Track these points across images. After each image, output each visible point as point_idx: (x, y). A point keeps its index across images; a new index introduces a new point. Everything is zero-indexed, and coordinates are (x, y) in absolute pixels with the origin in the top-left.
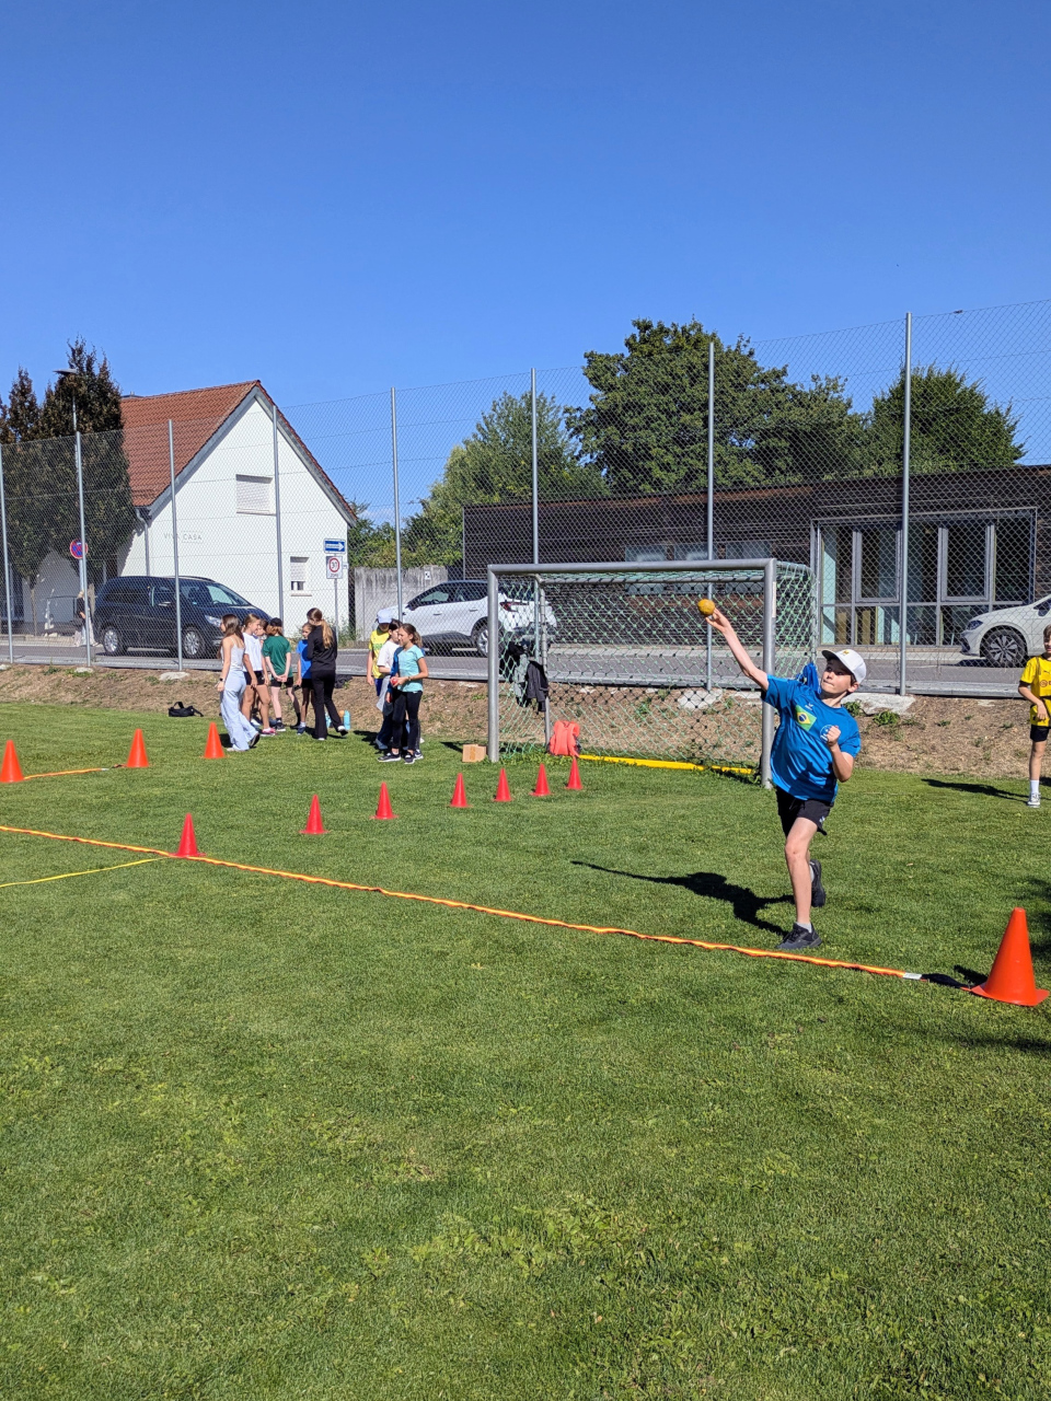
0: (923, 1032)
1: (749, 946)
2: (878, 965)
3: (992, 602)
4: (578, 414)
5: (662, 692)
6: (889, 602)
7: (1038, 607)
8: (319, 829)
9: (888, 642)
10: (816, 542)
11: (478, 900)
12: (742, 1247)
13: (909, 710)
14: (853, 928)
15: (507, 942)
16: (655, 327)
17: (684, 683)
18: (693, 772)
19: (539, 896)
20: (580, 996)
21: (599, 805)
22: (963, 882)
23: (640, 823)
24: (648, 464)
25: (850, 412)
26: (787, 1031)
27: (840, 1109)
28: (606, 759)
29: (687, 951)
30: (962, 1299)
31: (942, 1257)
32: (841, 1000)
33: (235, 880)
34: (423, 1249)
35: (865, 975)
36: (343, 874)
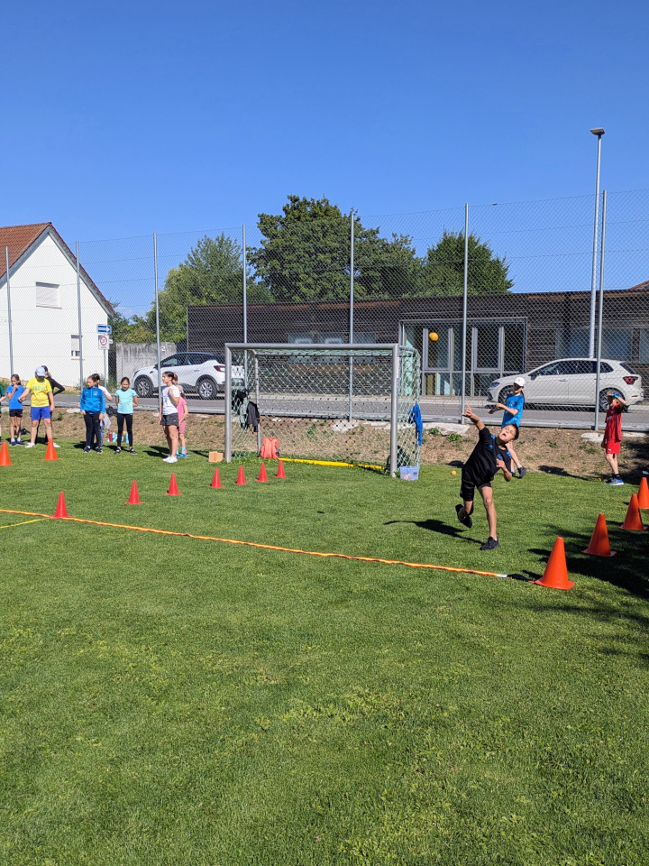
0: (515, 604)
1: (409, 562)
2: (482, 570)
3: (502, 372)
4: (254, 252)
5: (322, 421)
6: (443, 370)
7: (531, 375)
8: (137, 501)
9: (442, 394)
10: (402, 333)
11: (247, 540)
12: (453, 708)
13: (466, 433)
14: (463, 551)
15: (274, 562)
16: (301, 200)
17: (335, 416)
18: (349, 468)
19: (283, 537)
20: (325, 589)
21: (300, 487)
22: (515, 527)
23: (328, 496)
24: (298, 284)
25: (414, 257)
26: (444, 604)
27: (484, 641)
28: (295, 460)
29: (376, 564)
30: (569, 727)
31: (554, 709)
32: (468, 589)
33: (97, 530)
34: (287, 716)
35: (476, 576)
36: (160, 525)
